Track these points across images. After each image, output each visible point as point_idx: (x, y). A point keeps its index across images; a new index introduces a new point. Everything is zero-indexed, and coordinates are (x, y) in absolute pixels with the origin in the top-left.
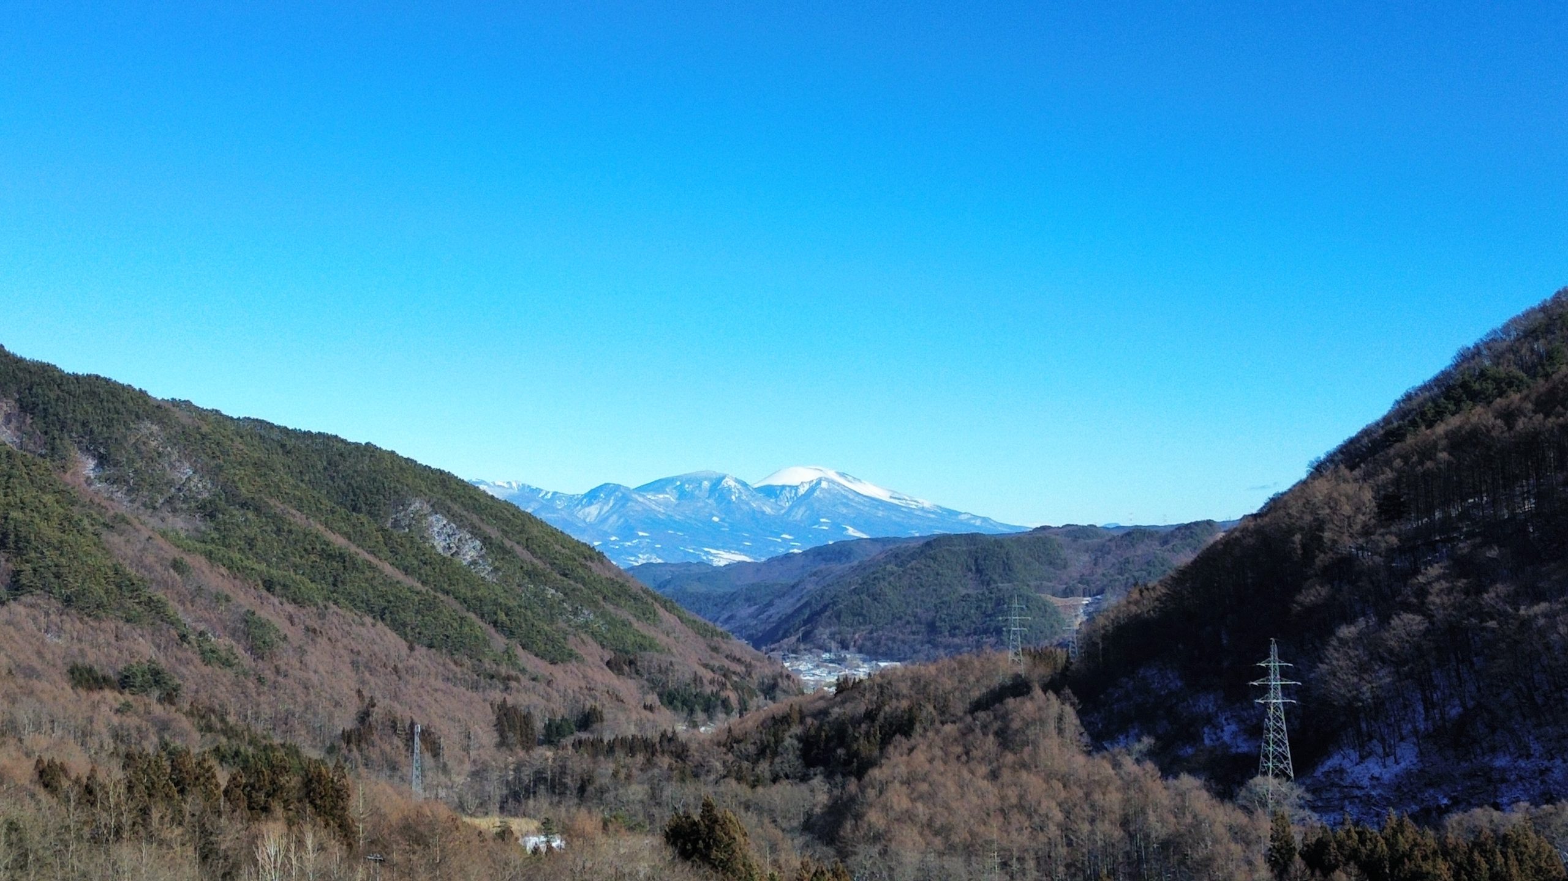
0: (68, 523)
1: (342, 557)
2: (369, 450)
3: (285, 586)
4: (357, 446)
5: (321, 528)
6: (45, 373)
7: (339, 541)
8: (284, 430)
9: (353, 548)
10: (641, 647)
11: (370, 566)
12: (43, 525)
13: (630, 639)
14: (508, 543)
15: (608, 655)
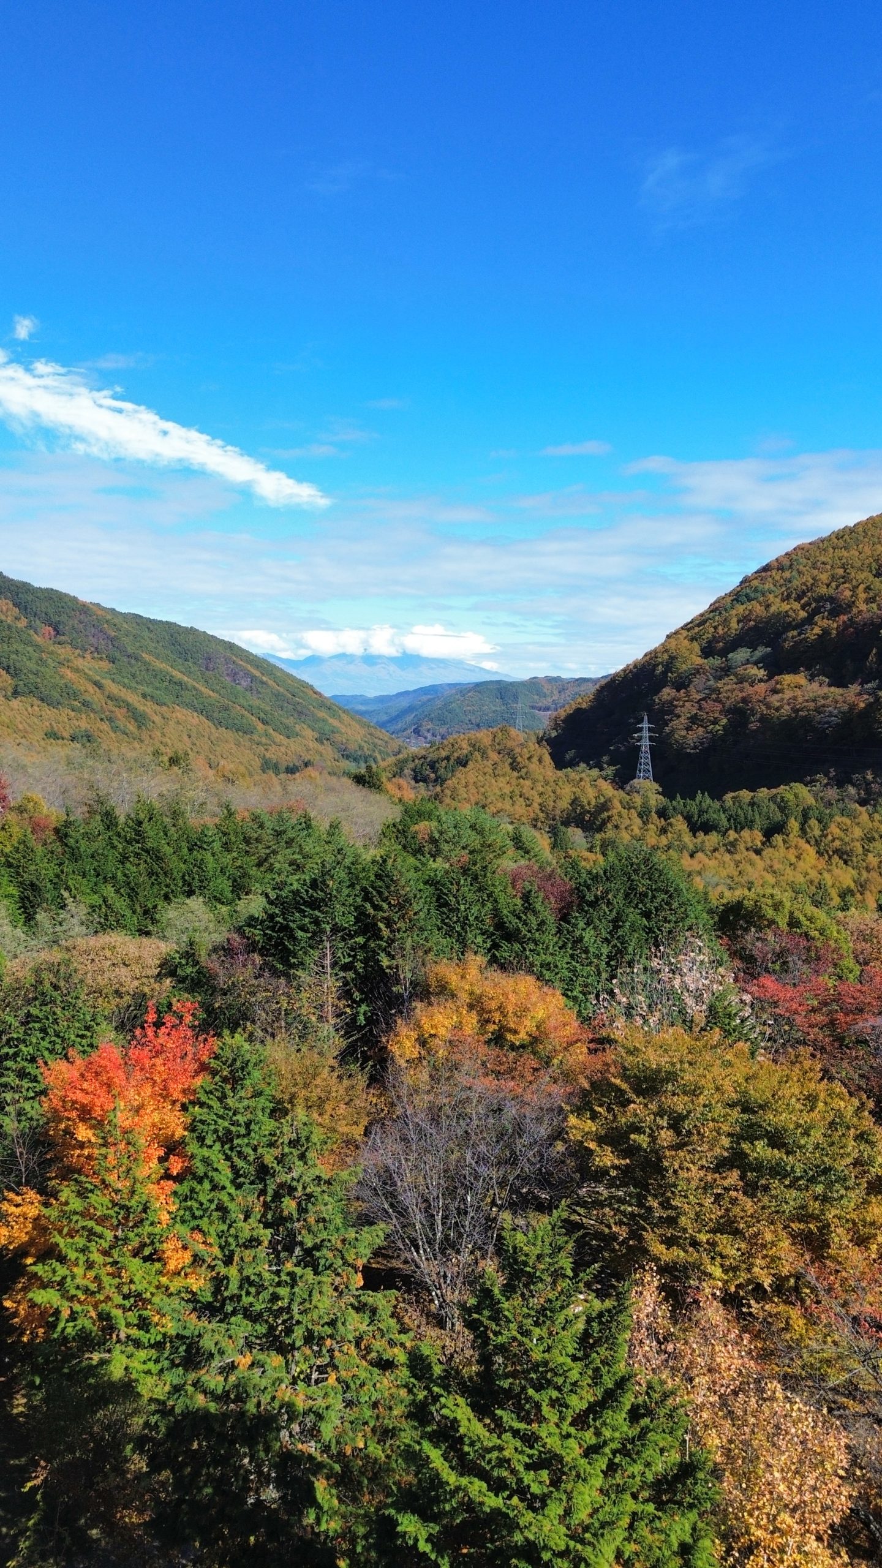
0: (41, 662)
1: (180, 683)
2: (192, 631)
3: (152, 697)
4: (186, 628)
5: (170, 669)
6: (25, 587)
7: (178, 675)
8: (149, 620)
9: (186, 679)
10: (333, 732)
11: (195, 688)
12: (28, 663)
13: (327, 728)
14: (264, 679)
15: (316, 735)
